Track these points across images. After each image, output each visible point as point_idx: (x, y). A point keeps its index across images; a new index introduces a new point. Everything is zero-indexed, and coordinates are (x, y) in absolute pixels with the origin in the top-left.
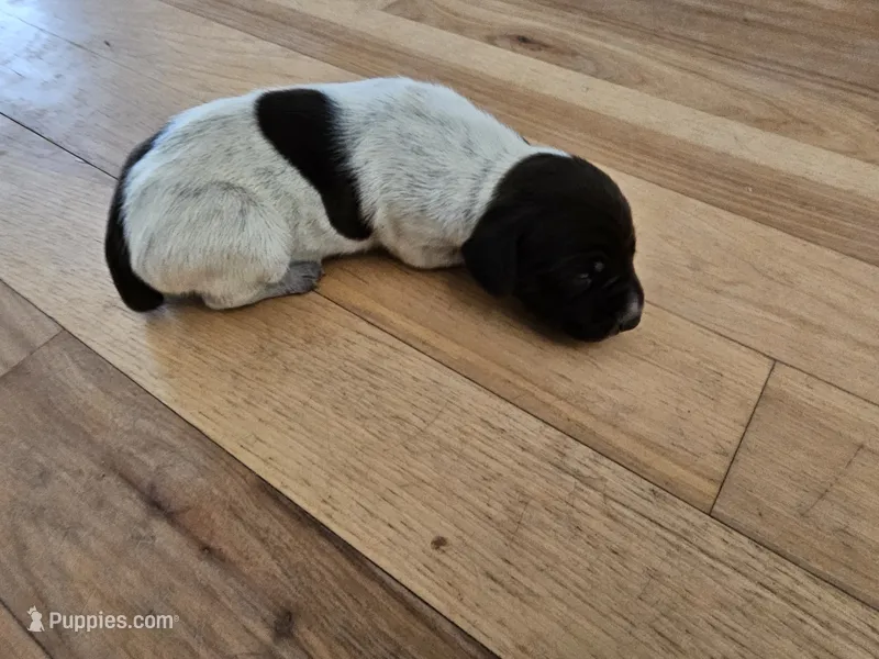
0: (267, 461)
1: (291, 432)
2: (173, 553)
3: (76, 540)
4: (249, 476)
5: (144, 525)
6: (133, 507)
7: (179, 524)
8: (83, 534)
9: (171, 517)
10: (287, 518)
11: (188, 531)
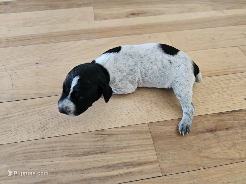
0: (213, 110)
1: (209, 104)
2: (225, 134)
3: (212, 147)
4: (215, 114)
5: (215, 135)
6: (210, 135)
7: (218, 130)
8: (210, 146)
9: (216, 130)
10: (227, 115)
11: (221, 129)
